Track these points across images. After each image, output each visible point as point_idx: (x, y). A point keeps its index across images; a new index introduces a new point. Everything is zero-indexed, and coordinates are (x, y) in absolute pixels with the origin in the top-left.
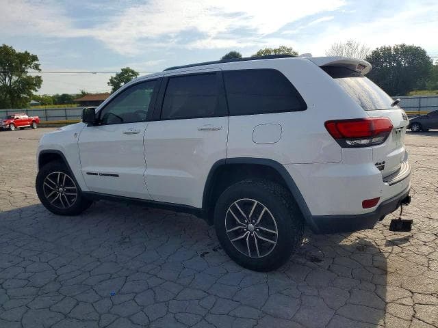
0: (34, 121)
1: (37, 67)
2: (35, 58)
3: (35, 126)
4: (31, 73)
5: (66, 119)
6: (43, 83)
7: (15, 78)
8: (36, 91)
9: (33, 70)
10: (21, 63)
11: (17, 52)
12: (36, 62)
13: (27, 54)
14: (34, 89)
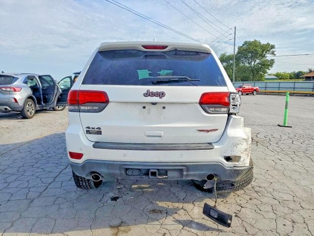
0: (255, 90)
1: (273, 53)
2: (273, 47)
3: (255, 93)
4: (269, 57)
5: (294, 90)
6: (274, 64)
7: (258, 61)
8: (269, 69)
9: (270, 55)
10: (263, 51)
11: (262, 43)
12: (273, 50)
13: (268, 44)
14: (268, 68)
